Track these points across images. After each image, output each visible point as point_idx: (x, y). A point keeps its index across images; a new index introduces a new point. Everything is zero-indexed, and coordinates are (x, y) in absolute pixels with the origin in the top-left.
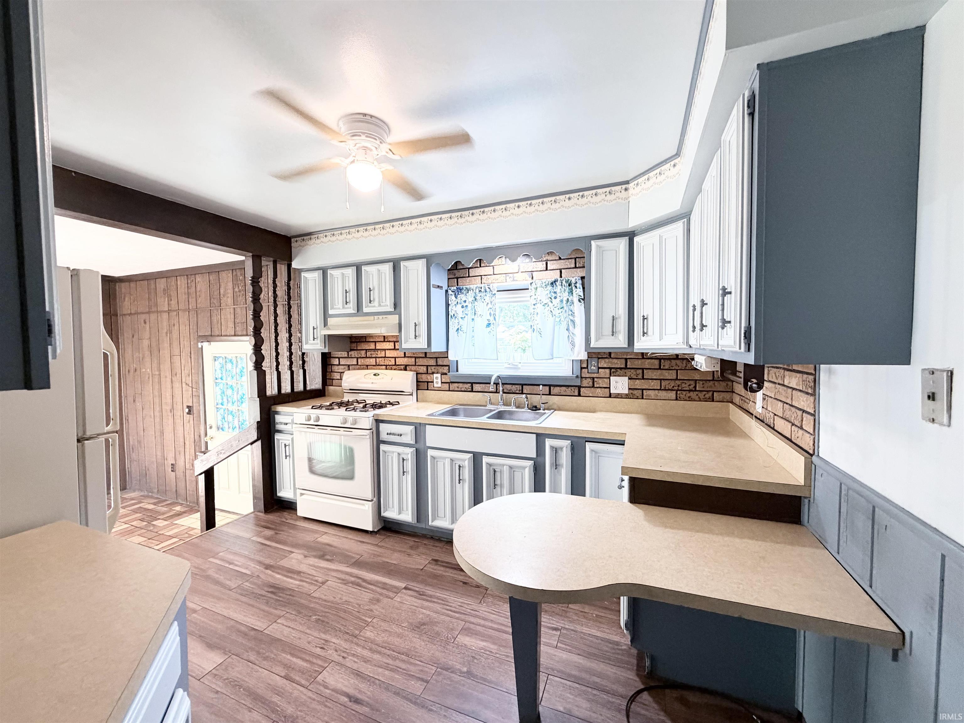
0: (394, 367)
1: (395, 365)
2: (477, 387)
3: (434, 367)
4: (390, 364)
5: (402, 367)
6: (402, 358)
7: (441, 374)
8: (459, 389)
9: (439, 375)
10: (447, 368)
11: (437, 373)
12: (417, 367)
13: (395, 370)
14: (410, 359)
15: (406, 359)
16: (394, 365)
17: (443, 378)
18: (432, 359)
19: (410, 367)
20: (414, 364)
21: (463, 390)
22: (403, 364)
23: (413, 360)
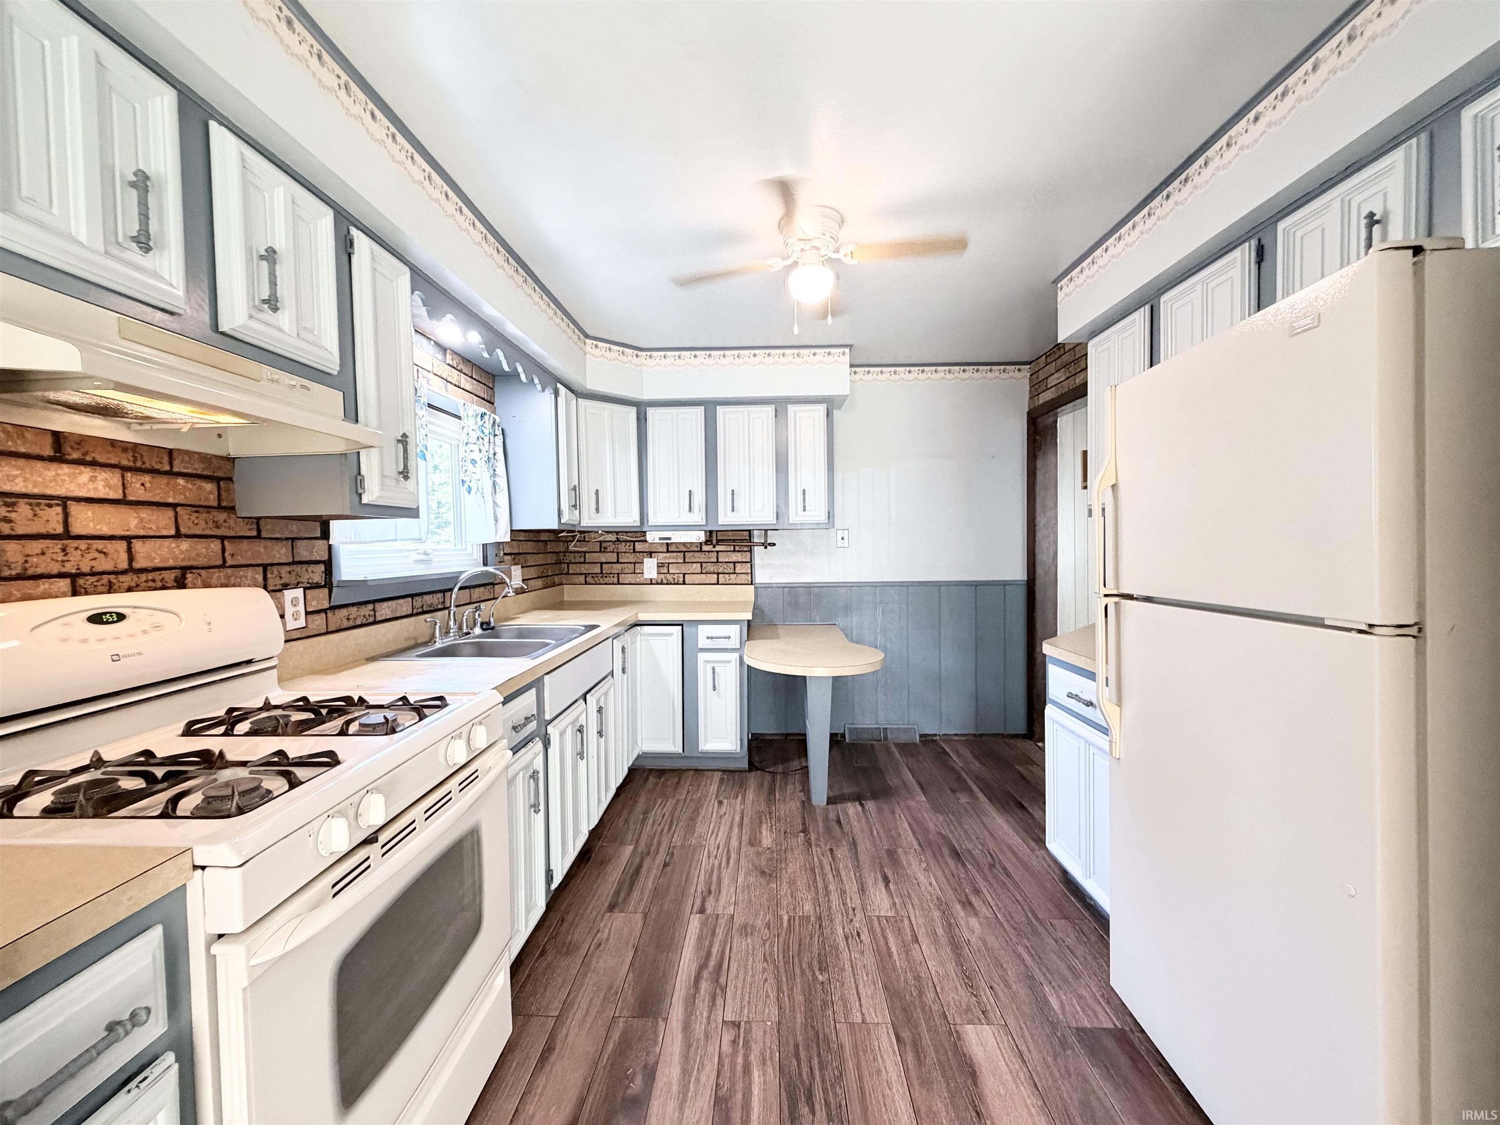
0: (127, 580)
1: (130, 570)
2: (385, 610)
3: (287, 568)
4: (103, 564)
5: (170, 576)
6: (166, 542)
7: (305, 589)
8: (351, 623)
9: (299, 592)
10: (322, 567)
11: (296, 586)
12: (229, 571)
13: (129, 590)
14: (201, 547)
15: (185, 545)
16: (124, 572)
17: (313, 598)
18: (280, 544)
19: (203, 573)
20: (220, 562)
21: (358, 622)
22: (171, 563)
23: (216, 546)
